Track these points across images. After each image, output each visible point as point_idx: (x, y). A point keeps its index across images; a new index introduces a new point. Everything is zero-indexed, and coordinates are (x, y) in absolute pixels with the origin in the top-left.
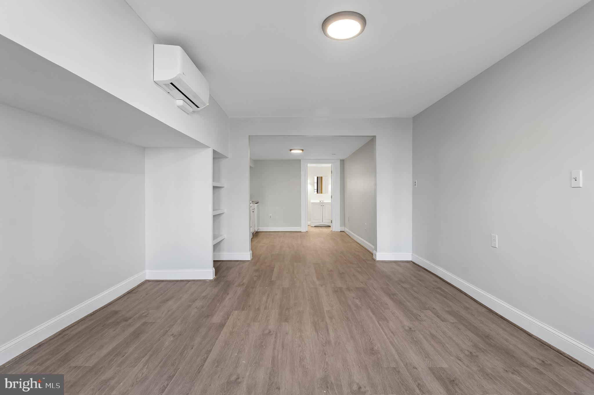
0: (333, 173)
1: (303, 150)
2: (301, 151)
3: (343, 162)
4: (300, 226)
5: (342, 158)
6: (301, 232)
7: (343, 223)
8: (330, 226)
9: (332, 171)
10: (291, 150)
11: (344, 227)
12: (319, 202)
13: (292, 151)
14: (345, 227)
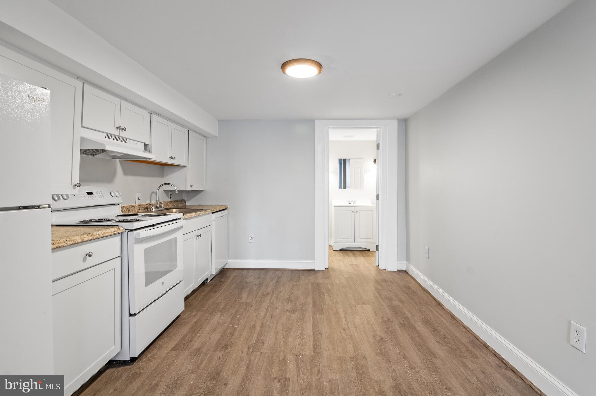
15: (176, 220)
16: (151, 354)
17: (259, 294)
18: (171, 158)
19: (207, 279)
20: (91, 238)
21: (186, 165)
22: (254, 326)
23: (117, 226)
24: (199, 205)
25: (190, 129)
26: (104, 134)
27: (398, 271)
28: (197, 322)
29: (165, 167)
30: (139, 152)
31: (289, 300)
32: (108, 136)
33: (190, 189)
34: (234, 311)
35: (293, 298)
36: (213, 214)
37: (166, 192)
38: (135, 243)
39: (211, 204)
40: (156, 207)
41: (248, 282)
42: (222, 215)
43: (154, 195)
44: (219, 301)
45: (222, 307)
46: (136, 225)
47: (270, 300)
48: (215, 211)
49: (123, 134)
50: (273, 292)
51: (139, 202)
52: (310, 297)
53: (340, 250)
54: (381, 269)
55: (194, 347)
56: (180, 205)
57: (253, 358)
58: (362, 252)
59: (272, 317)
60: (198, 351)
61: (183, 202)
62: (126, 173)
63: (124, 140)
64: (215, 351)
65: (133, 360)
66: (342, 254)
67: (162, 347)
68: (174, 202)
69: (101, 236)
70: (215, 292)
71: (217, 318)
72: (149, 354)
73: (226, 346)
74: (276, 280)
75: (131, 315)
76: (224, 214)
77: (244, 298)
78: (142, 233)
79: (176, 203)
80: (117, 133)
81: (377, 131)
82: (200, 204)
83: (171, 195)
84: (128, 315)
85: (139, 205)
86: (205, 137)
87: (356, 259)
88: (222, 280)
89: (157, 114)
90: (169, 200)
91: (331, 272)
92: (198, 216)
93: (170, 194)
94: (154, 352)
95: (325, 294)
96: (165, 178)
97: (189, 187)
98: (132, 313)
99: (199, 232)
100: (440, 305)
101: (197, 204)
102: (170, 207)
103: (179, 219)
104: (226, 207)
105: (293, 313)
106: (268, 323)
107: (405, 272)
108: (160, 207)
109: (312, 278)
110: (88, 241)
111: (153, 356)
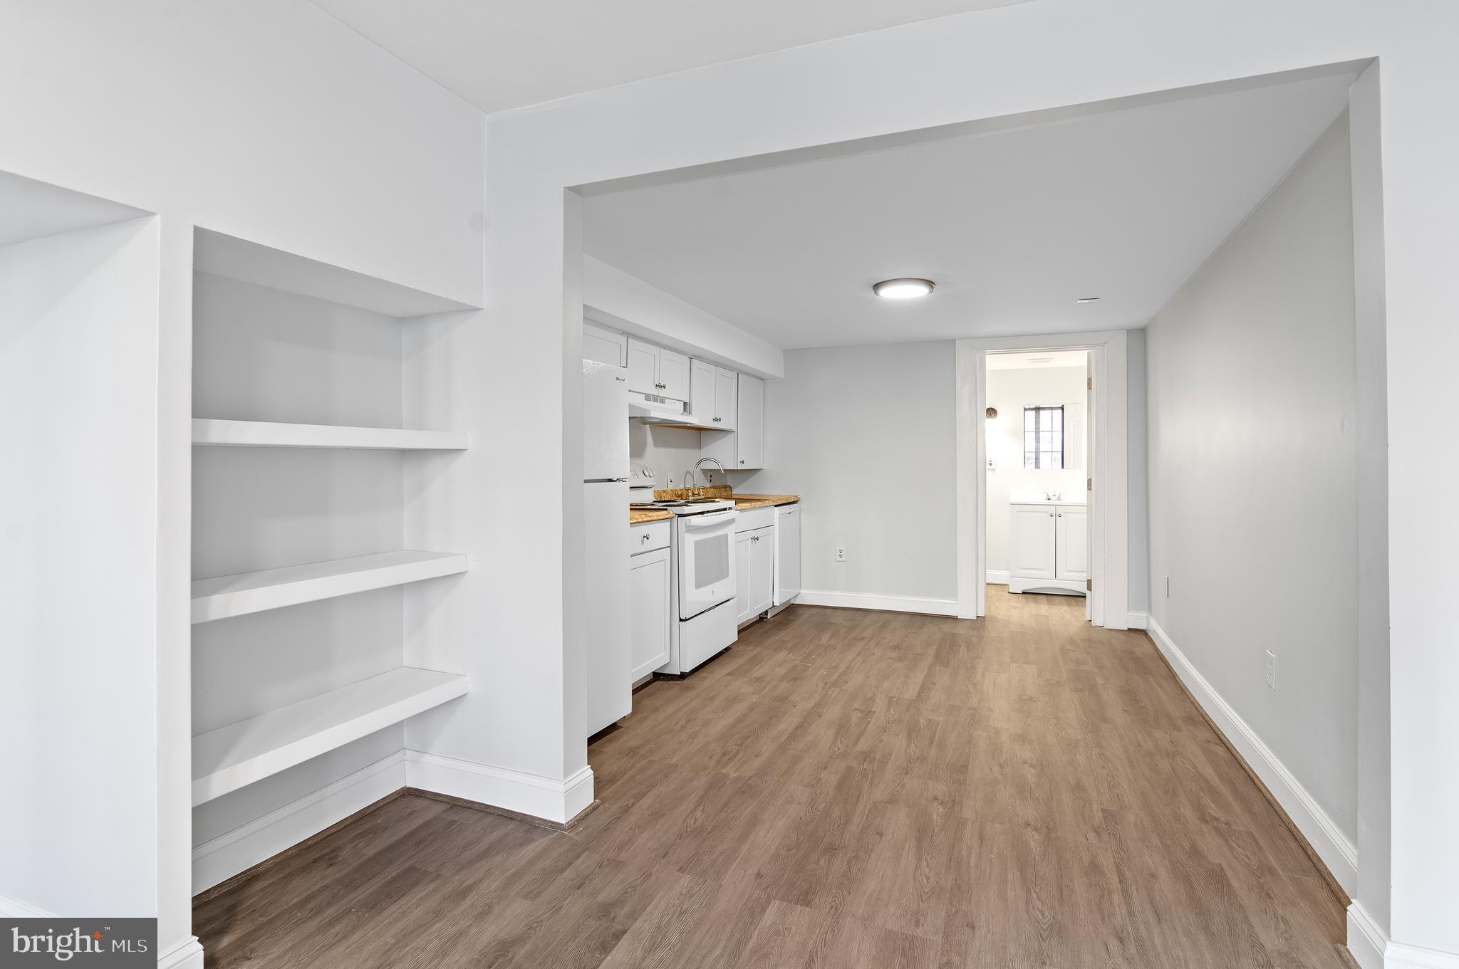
0: (1094, 386)
1: (930, 284)
2: (921, 291)
3: (1139, 336)
4: (953, 594)
5: (1136, 318)
6: (955, 619)
7: (1143, 595)
8: (1085, 597)
9: (1090, 380)
10: (877, 287)
11: (1145, 614)
12: (1043, 500)
13: (887, 293)
14: (1150, 610)
15: (725, 509)
16: (702, 676)
17: (850, 637)
18: (716, 420)
19: (766, 612)
20: (648, 519)
21: (735, 429)
22: (836, 667)
23: (666, 509)
24: (752, 495)
25: (740, 372)
26: (644, 396)
27: (1130, 630)
28: (755, 656)
29: (703, 433)
30: (678, 416)
31: (896, 647)
32: (648, 397)
33: (741, 467)
34: (807, 651)
35: (903, 647)
36: (776, 508)
37: (705, 471)
38: (686, 531)
39: (771, 494)
40: (694, 495)
41: (832, 624)
42: (790, 511)
43: (689, 476)
44: (785, 639)
45: (790, 645)
46: (687, 510)
47: (866, 644)
48: (780, 503)
49: (662, 393)
50: (872, 638)
51: (671, 486)
52: (935, 647)
53: (1023, 593)
54: (1093, 625)
55: (755, 675)
56: (723, 494)
57: (830, 693)
58: (1072, 600)
59: (864, 661)
60: (758, 680)
61: (728, 489)
62: (657, 443)
63: (662, 400)
64: (781, 680)
65: (683, 676)
66: (1024, 600)
67: (713, 672)
68: (715, 488)
69: (656, 518)
70: (780, 630)
71: (782, 655)
72: (701, 674)
73: (795, 679)
74: (880, 624)
75: (681, 620)
76: (795, 509)
77: (825, 638)
78: (695, 520)
79: (717, 490)
80: (656, 392)
81: (1089, 354)
82: (755, 493)
83: (711, 476)
84: (678, 620)
85: (672, 491)
86: (762, 379)
87: (1049, 608)
88: (792, 618)
89: (699, 358)
90: (708, 485)
91: (987, 623)
92: (755, 508)
93: (710, 474)
94: (705, 675)
95: (962, 648)
96: (703, 450)
97: (739, 463)
98: (683, 618)
99: (755, 534)
100: (1172, 675)
101: (749, 493)
102: (709, 496)
103: (730, 508)
104: (797, 499)
105: (899, 661)
106: (857, 666)
107: (1144, 632)
108: (699, 495)
109: (946, 627)
110: (647, 521)
111: (705, 678)
